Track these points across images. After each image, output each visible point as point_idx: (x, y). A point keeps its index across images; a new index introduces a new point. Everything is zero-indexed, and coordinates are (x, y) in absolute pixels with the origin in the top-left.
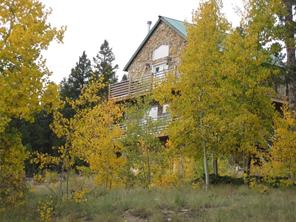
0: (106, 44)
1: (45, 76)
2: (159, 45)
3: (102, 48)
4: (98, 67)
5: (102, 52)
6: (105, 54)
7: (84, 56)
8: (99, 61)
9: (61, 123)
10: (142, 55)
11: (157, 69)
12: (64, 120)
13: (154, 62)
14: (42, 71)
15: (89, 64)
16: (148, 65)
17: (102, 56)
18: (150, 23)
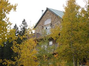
0: (24, 20)
1: (9, 25)
2: (47, 19)
3: (23, 22)
4: (21, 29)
5: (23, 24)
6: (24, 24)
7: (16, 25)
8: (22, 27)
9: (16, 46)
10: (40, 23)
11: (46, 28)
12: (18, 45)
13: (45, 26)
14: (7, 23)
15: (18, 28)
16: (43, 27)
17: (23, 25)
18: (43, 11)
